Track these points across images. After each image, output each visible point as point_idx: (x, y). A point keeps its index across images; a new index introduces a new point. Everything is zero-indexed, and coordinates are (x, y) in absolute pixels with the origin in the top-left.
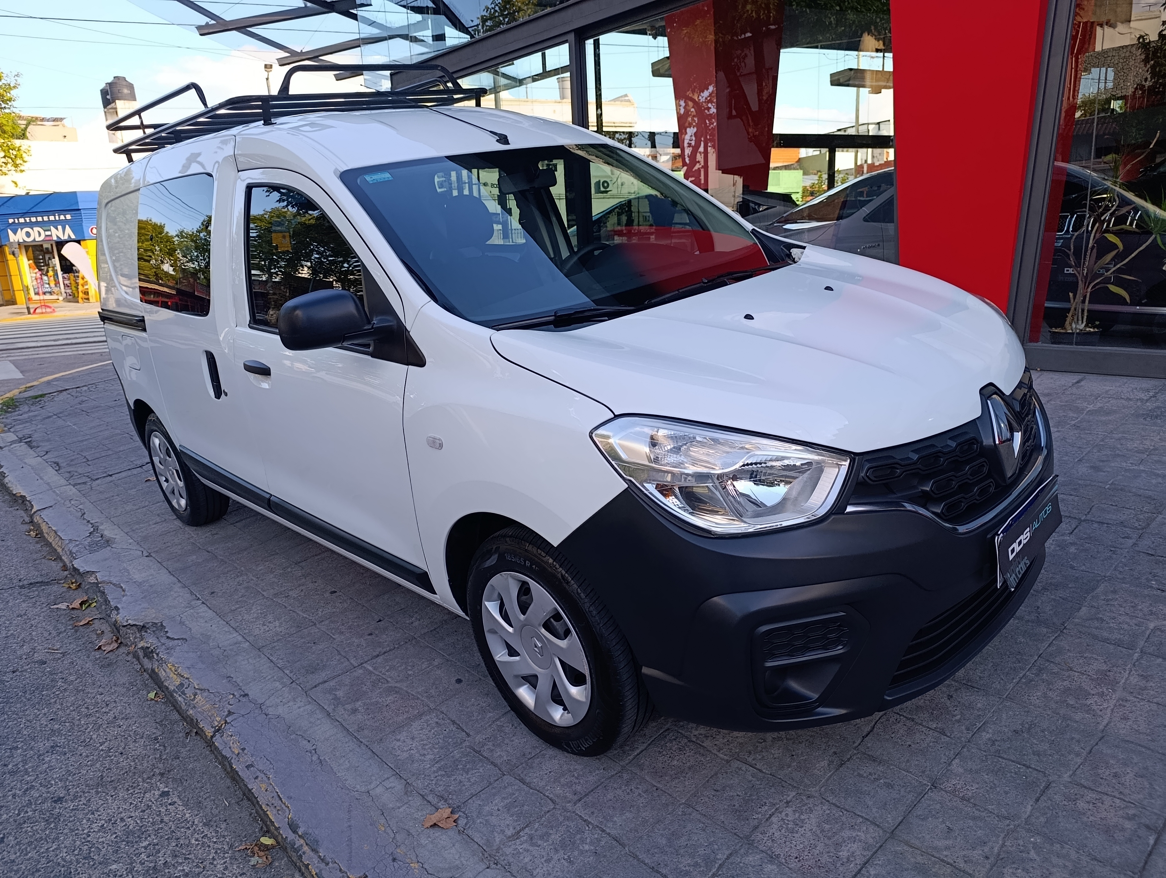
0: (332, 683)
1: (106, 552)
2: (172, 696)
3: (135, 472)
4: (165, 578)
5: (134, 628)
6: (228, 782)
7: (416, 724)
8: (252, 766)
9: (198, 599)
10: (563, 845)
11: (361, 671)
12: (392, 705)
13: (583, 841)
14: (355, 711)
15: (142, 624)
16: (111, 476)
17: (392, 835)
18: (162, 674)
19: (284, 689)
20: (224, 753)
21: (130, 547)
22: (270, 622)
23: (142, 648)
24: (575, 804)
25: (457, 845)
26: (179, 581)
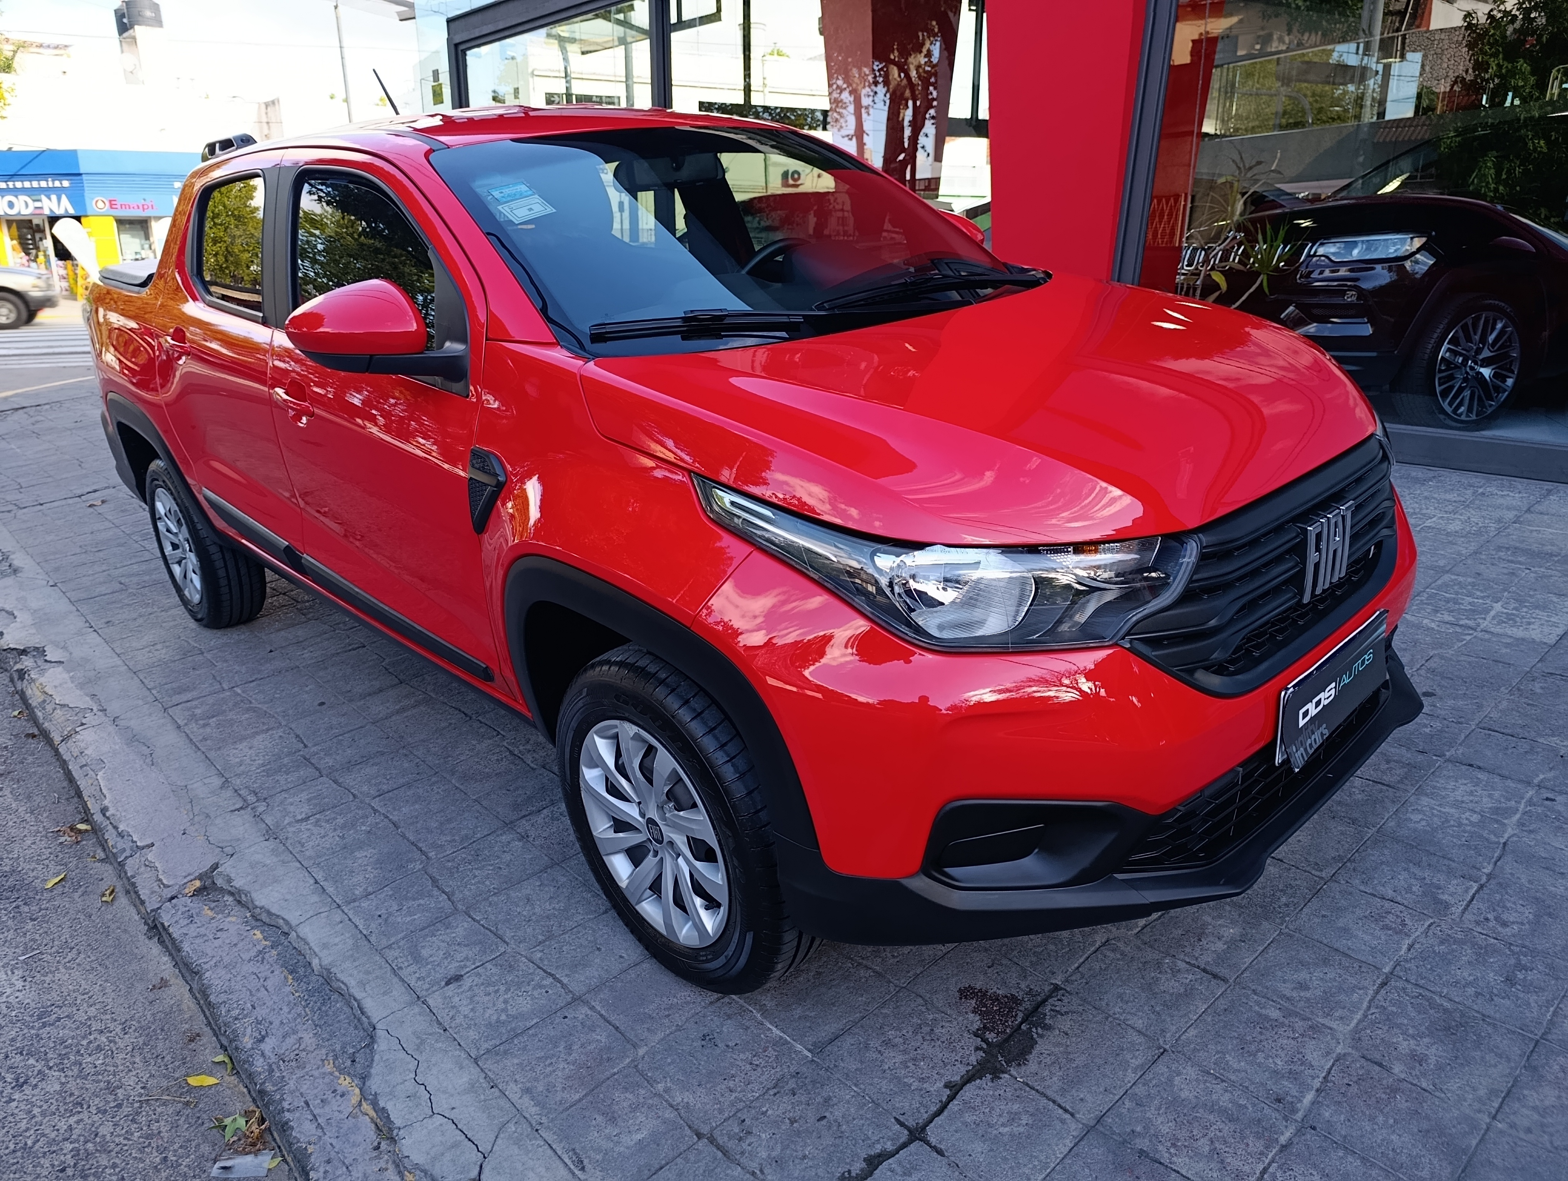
0: (194, 703)
1: (9, 581)
2: (34, 712)
3: (70, 501)
4: (63, 605)
5: (15, 652)
6: (65, 784)
7: (260, 738)
8: (85, 765)
9: (91, 627)
10: (343, 827)
11: (228, 693)
12: (244, 721)
13: (363, 824)
14: (205, 726)
15: (22, 648)
16: (41, 504)
17: (192, 817)
18: (29, 692)
19: (144, 705)
20: (64, 757)
21: (37, 576)
22: (157, 650)
23: (17, 670)
24: (374, 798)
25: (247, 825)
26: (78, 610)
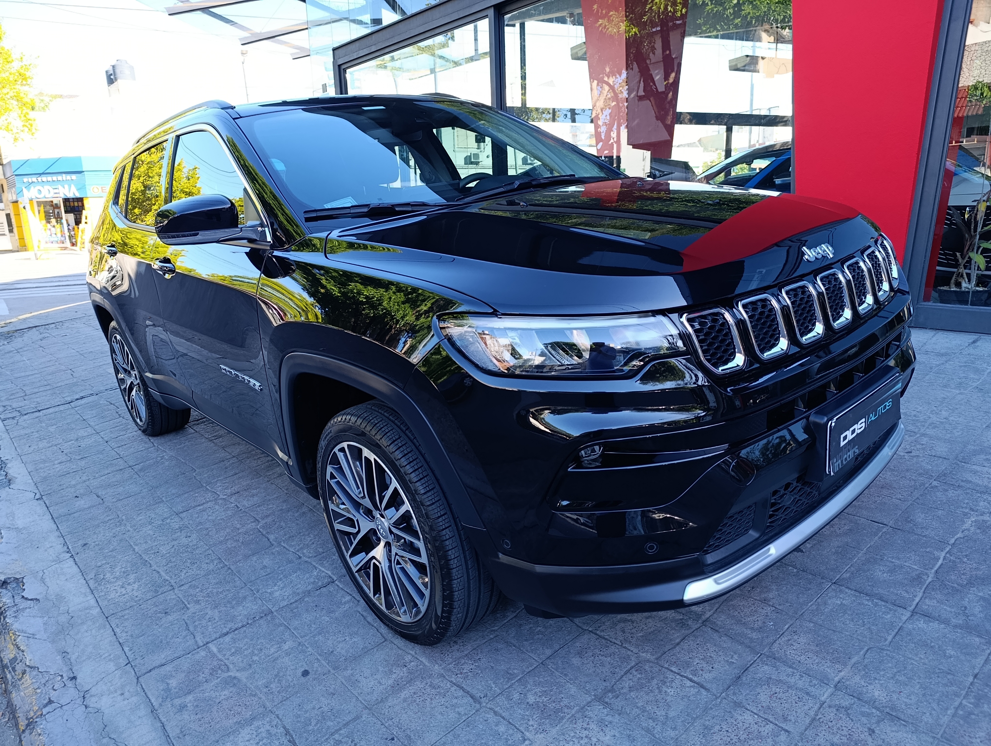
0: (168, 668)
2: (4, 671)
7: (245, 733)
9: (69, 551)
11: (203, 653)
12: (224, 702)
16: (39, 411)
19: (116, 672)
21: (27, 488)
26: (58, 529)
